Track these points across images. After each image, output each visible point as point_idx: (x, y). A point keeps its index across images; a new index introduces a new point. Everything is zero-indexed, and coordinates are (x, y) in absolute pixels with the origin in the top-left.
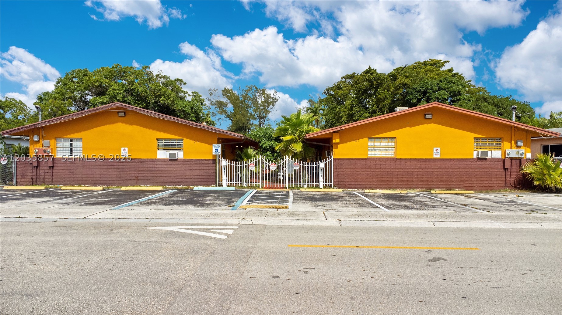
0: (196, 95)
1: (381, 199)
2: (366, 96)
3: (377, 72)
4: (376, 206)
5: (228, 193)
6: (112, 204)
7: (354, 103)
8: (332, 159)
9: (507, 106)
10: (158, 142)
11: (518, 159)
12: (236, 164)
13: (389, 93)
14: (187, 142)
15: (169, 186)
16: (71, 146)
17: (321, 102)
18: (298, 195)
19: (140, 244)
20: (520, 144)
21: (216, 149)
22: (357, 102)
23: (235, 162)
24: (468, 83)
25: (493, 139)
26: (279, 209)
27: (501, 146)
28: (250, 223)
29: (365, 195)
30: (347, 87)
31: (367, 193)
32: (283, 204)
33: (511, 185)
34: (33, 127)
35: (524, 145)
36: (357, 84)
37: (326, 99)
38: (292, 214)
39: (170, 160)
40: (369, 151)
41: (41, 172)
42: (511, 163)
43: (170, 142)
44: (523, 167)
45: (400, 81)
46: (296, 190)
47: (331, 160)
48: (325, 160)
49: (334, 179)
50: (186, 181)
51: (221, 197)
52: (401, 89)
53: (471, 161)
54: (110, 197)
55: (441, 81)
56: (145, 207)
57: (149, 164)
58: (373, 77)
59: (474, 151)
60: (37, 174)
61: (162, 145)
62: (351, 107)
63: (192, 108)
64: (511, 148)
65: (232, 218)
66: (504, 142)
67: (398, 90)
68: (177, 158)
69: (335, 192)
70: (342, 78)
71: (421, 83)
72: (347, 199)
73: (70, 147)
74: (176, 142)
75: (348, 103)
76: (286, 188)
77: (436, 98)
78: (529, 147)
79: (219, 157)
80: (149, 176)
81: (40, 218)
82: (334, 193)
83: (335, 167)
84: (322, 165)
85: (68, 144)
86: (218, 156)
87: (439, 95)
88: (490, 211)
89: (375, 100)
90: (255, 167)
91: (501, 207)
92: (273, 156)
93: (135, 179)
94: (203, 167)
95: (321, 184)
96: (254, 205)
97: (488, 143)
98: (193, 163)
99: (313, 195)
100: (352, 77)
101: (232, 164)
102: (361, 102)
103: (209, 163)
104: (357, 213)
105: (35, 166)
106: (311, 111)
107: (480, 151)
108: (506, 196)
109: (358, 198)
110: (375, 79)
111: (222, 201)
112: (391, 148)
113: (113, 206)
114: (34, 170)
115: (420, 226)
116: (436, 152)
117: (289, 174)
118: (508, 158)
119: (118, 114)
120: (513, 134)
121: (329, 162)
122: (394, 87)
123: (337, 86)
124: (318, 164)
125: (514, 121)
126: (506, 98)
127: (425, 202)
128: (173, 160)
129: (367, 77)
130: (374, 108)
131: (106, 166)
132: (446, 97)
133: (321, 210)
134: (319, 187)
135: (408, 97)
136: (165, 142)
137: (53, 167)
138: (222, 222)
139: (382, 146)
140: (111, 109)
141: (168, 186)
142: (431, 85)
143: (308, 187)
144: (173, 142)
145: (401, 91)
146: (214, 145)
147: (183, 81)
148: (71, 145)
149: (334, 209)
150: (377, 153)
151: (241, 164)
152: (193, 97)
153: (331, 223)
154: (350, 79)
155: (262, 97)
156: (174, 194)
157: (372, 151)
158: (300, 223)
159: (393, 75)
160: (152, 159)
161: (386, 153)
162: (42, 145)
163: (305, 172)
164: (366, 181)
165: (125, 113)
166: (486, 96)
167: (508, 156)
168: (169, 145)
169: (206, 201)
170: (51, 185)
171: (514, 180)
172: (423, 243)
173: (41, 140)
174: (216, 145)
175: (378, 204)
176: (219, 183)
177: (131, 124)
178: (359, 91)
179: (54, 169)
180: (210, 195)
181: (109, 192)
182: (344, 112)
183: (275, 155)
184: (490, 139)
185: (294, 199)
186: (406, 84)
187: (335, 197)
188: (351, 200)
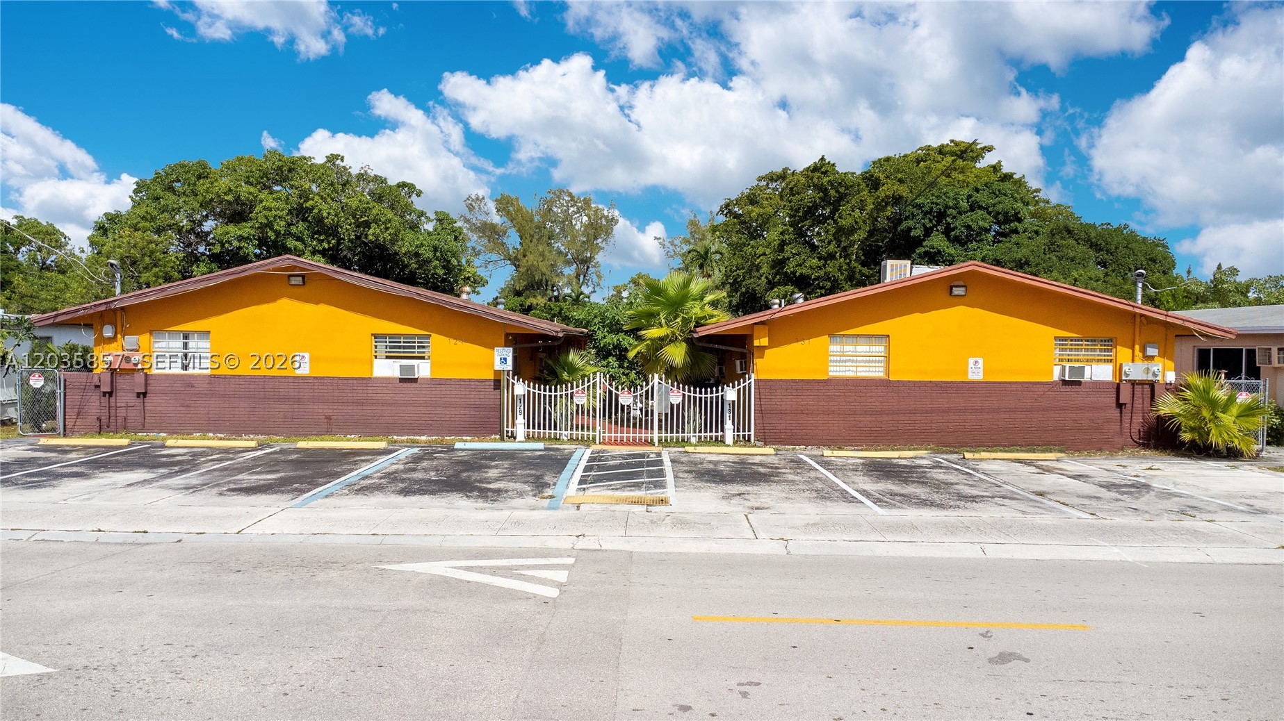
0: (442, 219)
1: (861, 478)
2: (814, 220)
3: (837, 169)
4: (853, 497)
5: (530, 458)
6: (288, 492)
7: (787, 237)
8: (752, 380)
9: (1117, 248)
10: (376, 342)
11: (1147, 384)
12: (545, 390)
13: (864, 216)
14: (438, 342)
15: (400, 437)
16: (186, 349)
17: (714, 232)
18: (682, 463)
19: (385, 618)
20: (1151, 351)
21: (502, 358)
22: (794, 235)
23: (542, 386)
24: (1035, 194)
25: (1095, 341)
26: (650, 506)
27: (1111, 356)
28: (596, 548)
29: (826, 464)
30: (771, 198)
31: (827, 457)
32: (655, 491)
33: (1132, 438)
34: (103, 308)
35: (1159, 356)
36: (794, 195)
37: (725, 224)
38: (681, 523)
39: (402, 380)
40: (832, 364)
41: (119, 405)
42: (1133, 391)
43: (402, 340)
44: (1158, 400)
45: (885, 191)
46: (676, 449)
47: (750, 383)
48: (736, 383)
49: (755, 423)
50: (436, 425)
51: (519, 472)
52: (889, 208)
53: (1047, 386)
54: (277, 468)
55: (977, 190)
56: (361, 500)
57: (356, 388)
58: (829, 181)
59: (1055, 365)
60: (109, 409)
61: (384, 347)
62: (780, 245)
63: (435, 249)
64: (1133, 361)
65: (555, 532)
66: (1119, 348)
67: (883, 209)
68: (416, 377)
69: (760, 455)
70: (760, 179)
71: (933, 195)
72: (791, 477)
73: (183, 351)
74: (415, 342)
75: (772, 235)
76: (652, 443)
77: (964, 226)
78: (1170, 359)
79: (508, 375)
80: (355, 414)
81: (145, 532)
82: (757, 459)
83: (759, 399)
84: (731, 394)
85: (177, 344)
86: (506, 373)
87: (972, 220)
88: (1097, 514)
89: (833, 230)
90: (586, 398)
91: (1117, 500)
92: (621, 366)
93: (325, 421)
94: (473, 396)
95: (729, 436)
96: (594, 494)
97: (1085, 349)
98: (453, 386)
99: (715, 465)
100: (782, 176)
101: (537, 391)
102: (801, 234)
103: (487, 387)
104: (817, 519)
105: (105, 394)
106: (695, 253)
107: (1068, 365)
108: (1124, 467)
109: (812, 474)
110: (832, 185)
111: (525, 482)
112: (877, 358)
113: (291, 496)
114: (105, 400)
115: (954, 555)
116: (973, 366)
117: (660, 414)
118: (1126, 380)
119: (289, 280)
120: (1137, 330)
121: (744, 387)
122: (873, 203)
123: (748, 197)
124: (722, 391)
125: (1140, 302)
126: (1115, 230)
127: (956, 484)
128: (408, 380)
129: (815, 180)
130: (832, 248)
131: (261, 393)
132: (987, 225)
133: (740, 508)
134: (724, 443)
135: (904, 225)
136: (390, 342)
137: (145, 394)
138: (535, 543)
139: (858, 354)
140: (274, 270)
141: (398, 436)
142: (956, 199)
143: (701, 442)
144: (409, 342)
145: (889, 211)
146: (498, 348)
147: (415, 188)
148: (185, 346)
149: (766, 506)
150: (848, 368)
151: (556, 391)
152: (436, 225)
153: (766, 547)
154: (776, 181)
155: (583, 215)
156: (416, 459)
157: (838, 364)
158: (702, 547)
159: (872, 176)
160: (363, 379)
161: (867, 369)
162: (123, 346)
163: (694, 409)
164: (823, 428)
165: (303, 277)
166: (1073, 224)
167: (1127, 377)
168: (399, 347)
169: (490, 483)
170: (140, 434)
171: (1138, 428)
172: (969, 609)
173: (119, 336)
174: (502, 348)
175: (858, 491)
176: (507, 432)
177: (317, 302)
178: (797, 211)
179: (147, 398)
180: (493, 464)
181: (271, 453)
182: (764, 254)
183: (625, 365)
184: (1088, 341)
185: (676, 477)
186: (901, 197)
187: (762, 470)
188: (797, 478)
